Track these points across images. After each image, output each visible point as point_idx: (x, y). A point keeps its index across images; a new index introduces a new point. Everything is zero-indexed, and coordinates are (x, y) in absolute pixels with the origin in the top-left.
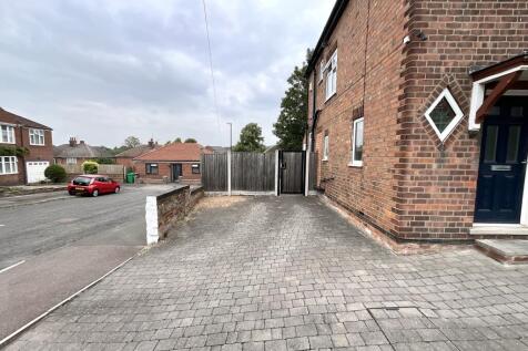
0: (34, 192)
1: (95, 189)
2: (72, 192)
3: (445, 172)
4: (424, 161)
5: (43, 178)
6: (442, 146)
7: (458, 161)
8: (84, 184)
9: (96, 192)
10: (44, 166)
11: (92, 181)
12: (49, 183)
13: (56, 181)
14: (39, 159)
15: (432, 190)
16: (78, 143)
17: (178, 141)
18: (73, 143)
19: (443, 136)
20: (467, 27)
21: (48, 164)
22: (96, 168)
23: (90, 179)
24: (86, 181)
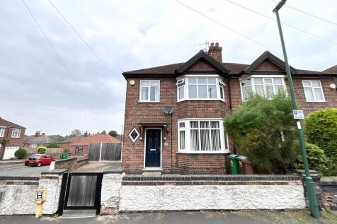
0: (6, 164)
1: (39, 162)
2: (27, 164)
3: (134, 151)
4: (129, 148)
5: (13, 156)
6: (134, 144)
7: (138, 148)
8: (34, 159)
9: (40, 164)
10: (15, 149)
11: (39, 158)
12: (15, 159)
13: (20, 158)
14: (14, 146)
15: (131, 157)
16: (41, 134)
17: (98, 133)
18: (37, 135)
19: (134, 141)
20: (139, 113)
21: (18, 148)
22: (44, 150)
23: (38, 157)
24: (36, 157)
